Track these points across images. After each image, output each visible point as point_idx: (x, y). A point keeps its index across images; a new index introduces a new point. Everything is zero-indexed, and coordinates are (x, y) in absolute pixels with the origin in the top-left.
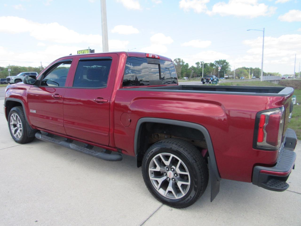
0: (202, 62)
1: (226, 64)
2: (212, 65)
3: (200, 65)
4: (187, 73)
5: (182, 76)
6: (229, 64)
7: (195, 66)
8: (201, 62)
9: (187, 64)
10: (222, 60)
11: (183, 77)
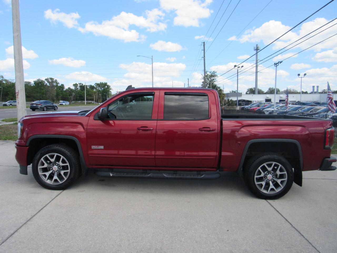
0: (81, 83)
1: (107, 87)
2: (92, 87)
3: (79, 87)
4: (63, 96)
5: (57, 99)
6: (111, 87)
7: (73, 88)
8: (79, 83)
9: (63, 85)
10: (103, 83)
11: (59, 100)
